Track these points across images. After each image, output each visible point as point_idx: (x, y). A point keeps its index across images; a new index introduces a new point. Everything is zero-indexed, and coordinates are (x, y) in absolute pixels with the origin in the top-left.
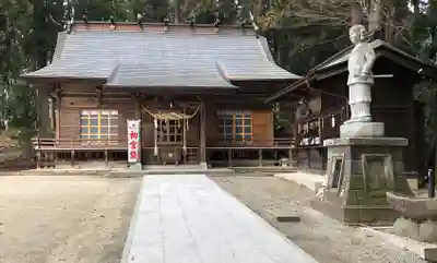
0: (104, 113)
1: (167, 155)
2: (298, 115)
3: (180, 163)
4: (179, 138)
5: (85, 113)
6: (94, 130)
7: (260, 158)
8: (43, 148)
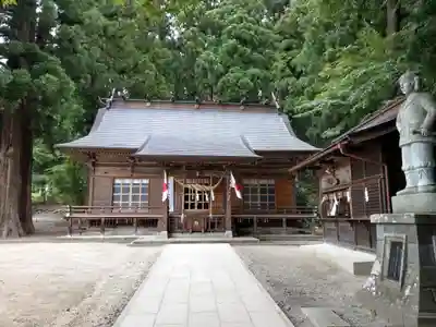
0: (136, 182)
1: (193, 223)
2: (324, 184)
3: (206, 231)
4: (206, 206)
5: (117, 181)
6: (126, 198)
7: (284, 225)
8: (75, 215)
